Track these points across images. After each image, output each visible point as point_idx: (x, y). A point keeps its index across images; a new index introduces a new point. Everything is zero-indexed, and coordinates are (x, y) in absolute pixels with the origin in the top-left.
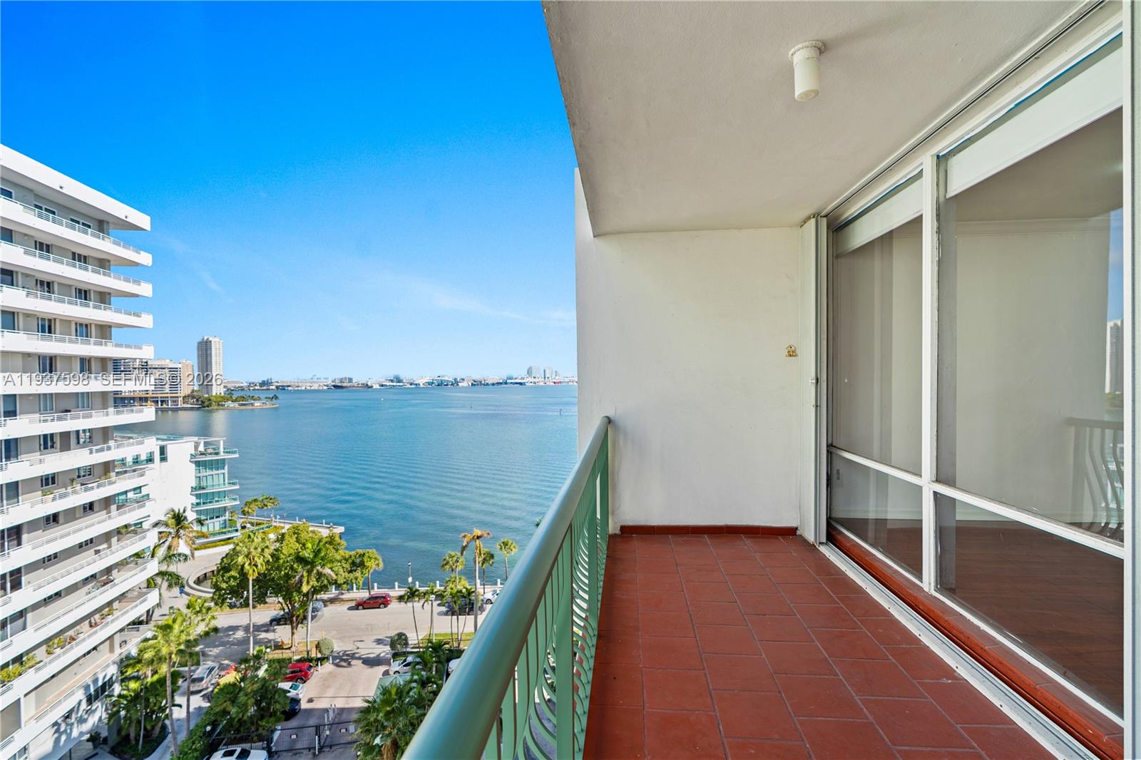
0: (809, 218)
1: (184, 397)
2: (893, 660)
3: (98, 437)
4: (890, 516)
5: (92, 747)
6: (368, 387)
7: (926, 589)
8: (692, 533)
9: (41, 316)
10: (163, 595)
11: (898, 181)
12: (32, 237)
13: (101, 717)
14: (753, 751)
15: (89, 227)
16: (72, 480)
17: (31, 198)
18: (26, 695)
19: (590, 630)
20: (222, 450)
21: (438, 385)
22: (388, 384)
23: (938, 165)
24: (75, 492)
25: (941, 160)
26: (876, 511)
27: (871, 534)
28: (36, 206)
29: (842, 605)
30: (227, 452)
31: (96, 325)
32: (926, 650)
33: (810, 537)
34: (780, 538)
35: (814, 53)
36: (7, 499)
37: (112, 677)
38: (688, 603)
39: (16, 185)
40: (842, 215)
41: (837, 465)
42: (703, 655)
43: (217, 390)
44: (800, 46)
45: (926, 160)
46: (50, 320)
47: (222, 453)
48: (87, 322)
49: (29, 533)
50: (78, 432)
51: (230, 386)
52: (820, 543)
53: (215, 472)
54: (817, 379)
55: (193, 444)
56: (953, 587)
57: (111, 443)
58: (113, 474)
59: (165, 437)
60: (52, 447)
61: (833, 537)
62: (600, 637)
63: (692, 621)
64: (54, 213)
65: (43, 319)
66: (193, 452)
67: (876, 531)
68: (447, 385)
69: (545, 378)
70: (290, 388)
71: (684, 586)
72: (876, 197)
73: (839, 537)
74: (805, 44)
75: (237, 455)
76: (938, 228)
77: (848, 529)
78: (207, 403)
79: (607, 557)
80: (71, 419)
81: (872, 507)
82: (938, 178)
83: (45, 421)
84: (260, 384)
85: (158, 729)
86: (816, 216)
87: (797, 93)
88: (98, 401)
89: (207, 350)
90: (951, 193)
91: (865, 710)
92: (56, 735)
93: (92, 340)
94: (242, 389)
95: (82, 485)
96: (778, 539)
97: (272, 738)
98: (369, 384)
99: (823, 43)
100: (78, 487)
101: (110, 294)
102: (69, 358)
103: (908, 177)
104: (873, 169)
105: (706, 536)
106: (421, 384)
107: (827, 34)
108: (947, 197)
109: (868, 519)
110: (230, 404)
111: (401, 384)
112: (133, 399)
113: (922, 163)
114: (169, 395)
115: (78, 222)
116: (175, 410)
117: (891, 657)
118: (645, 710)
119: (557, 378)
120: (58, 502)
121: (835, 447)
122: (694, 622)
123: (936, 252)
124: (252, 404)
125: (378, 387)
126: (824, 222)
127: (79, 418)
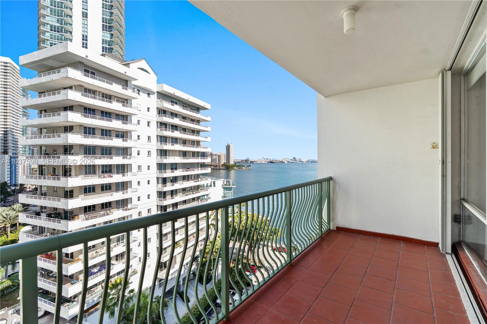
1: (222, 165)
3: (196, 177)
5: (193, 276)
6: (282, 162)
8: (372, 236)
9: (183, 139)
10: (212, 231)
12: (182, 115)
13: (195, 267)
15: (195, 110)
16: (190, 190)
17: (182, 103)
18: (178, 254)
20: (231, 184)
21: (312, 162)
22: (291, 161)
24: (190, 194)
28: (183, 106)
30: (233, 185)
31: (196, 141)
34: (426, 246)
36: (175, 194)
37: (198, 255)
38: (342, 263)
39: (178, 100)
43: (232, 162)
46: (185, 140)
47: (231, 185)
48: (194, 140)
49: (179, 205)
50: (191, 175)
51: (235, 161)
52: (447, 253)
53: (229, 192)
54: (443, 161)
55: (223, 181)
57: (199, 179)
58: (200, 189)
59: (215, 178)
60: (185, 179)
64: (186, 107)
65: (184, 140)
66: (223, 184)
68: (315, 162)
70: (255, 162)
74: (346, 9)
75: (236, 186)
78: (228, 167)
80: (190, 171)
83: (183, 171)
84: (245, 161)
85: (210, 276)
86: (443, 71)
88: (196, 166)
89: (229, 148)
92: (184, 269)
93: (195, 146)
94: (239, 162)
95: (192, 192)
96: (424, 247)
97: (242, 291)
98: (283, 161)
100: (191, 193)
101: (200, 131)
102: (189, 152)
106: (304, 162)
110: (235, 168)
111: (296, 161)
112: (208, 165)
114: (218, 164)
115: (192, 109)
116: (220, 169)
120: (186, 197)
122: (337, 270)
124: (242, 168)
125: (287, 162)
127: (191, 171)
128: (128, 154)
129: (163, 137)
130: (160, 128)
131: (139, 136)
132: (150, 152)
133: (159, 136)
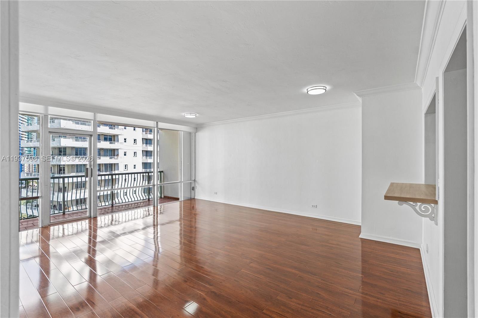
128: (116, 155)
129: (149, 139)
130: (145, 131)
131: (125, 139)
132: (136, 153)
133: (144, 139)
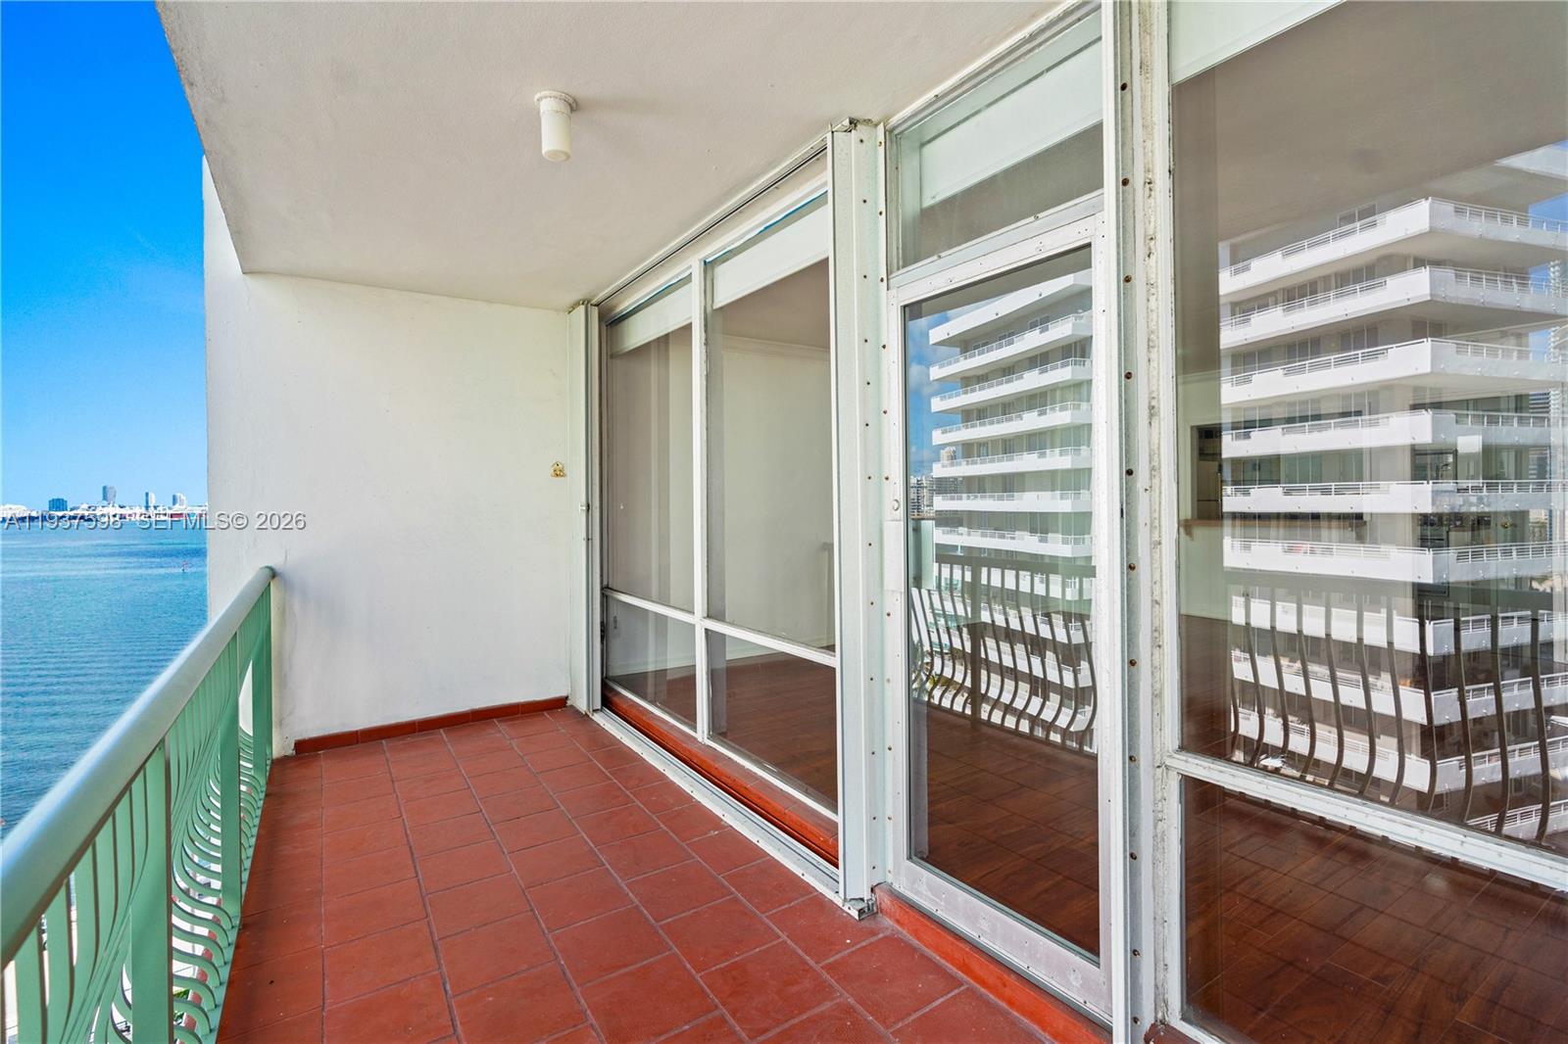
0: (577, 304)
2: (665, 828)
4: (670, 665)
7: (700, 739)
8: (419, 731)
11: (670, 280)
14: (491, 999)
19: (225, 923)
23: (705, 271)
25: (709, 266)
26: (656, 662)
27: (650, 689)
29: (615, 781)
32: (698, 806)
33: (582, 705)
34: (545, 713)
35: (563, 107)
38: (409, 832)
40: (615, 307)
41: (614, 611)
42: (427, 898)
44: (544, 93)
45: (693, 264)
52: (594, 711)
54: (588, 506)
56: (725, 730)
61: (608, 702)
62: (244, 927)
63: (412, 854)
67: (656, 685)
69: (147, 507)
71: (403, 810)
72: (649, 294)
73: (616, 699)
74: (554, 93)
76: (706, 340)
77: (626, 688)
79: (266, 795)
81: (651, 658)
82: (705, 285)
86: (586, 302)
87: (543, 152)
90: (717, 305)
91: (631, 894)
96: (543, 715)
99: (575, 100)
103: (680, 278)
104: (643, 260)
105: (441, 730)
107: (581, 92)
108: (714, 308)
109: (646, 673)
113: (690, 267)
117: (662, 826)
118: (326, 1010)
119: (177, 506)
121: (611, 589)
122: (416, 856)
123: (704, 365)
126: (595, 312)
